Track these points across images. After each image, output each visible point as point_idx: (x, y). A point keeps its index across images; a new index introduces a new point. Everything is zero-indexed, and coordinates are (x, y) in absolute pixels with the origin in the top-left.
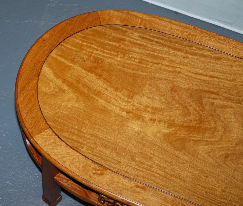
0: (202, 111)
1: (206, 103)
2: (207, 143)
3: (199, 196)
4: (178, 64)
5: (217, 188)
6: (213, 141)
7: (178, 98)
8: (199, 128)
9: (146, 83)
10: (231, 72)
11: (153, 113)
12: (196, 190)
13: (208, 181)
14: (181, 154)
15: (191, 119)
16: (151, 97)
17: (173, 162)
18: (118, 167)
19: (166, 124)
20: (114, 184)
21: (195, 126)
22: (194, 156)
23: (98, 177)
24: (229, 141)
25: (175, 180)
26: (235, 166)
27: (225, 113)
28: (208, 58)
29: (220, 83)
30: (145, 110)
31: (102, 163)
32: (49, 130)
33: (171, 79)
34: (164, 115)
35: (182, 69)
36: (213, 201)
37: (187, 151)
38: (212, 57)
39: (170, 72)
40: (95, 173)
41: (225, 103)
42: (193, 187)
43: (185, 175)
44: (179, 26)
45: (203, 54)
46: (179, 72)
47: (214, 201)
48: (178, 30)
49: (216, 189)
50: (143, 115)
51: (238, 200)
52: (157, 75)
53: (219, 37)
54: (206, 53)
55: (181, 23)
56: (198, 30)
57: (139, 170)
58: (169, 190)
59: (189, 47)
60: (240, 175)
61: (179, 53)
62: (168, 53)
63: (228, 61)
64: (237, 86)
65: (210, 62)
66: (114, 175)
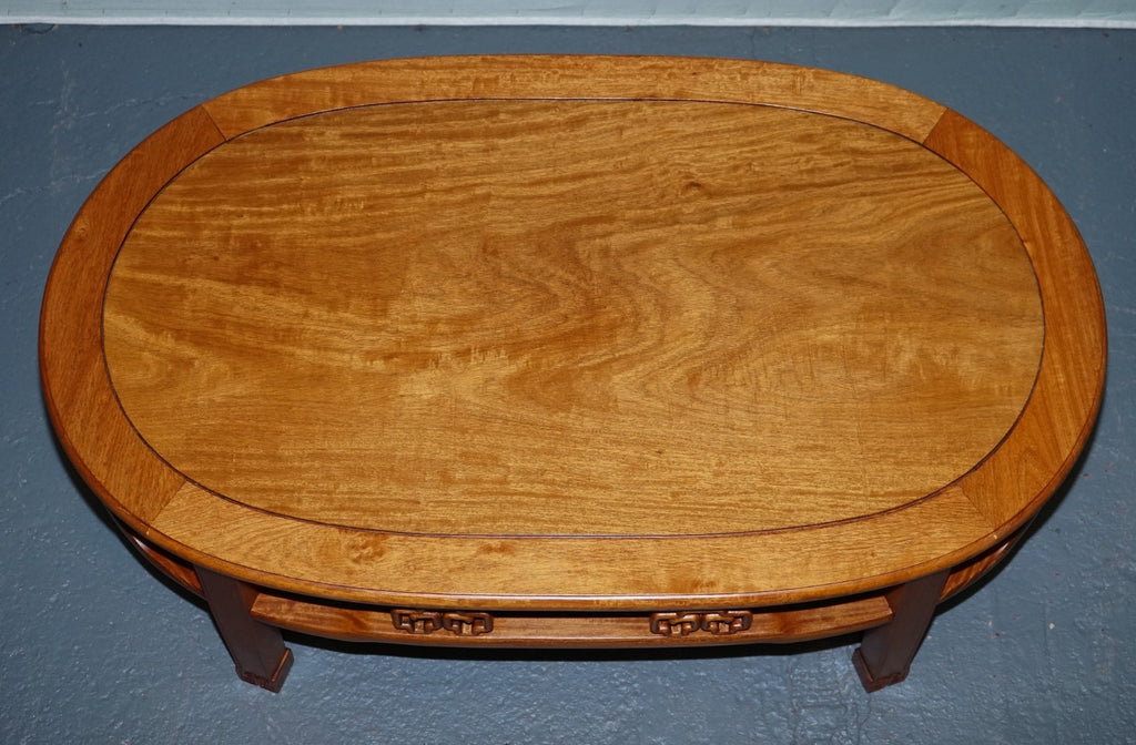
0: (586, 280)
1: (589, 256)
2: (630, 362)
3: (659, 511)
4: (475, 174)
5: (699, 471)
6: (644, 352)
7: (508, 270)
8: (593, 328)
9: (407, 259)
10: (625, 146)
11: (457, 334)
12: (646, 497)
13: (669, 462)
14: (571, 416)
15: (562, 311)
16: (435, 291)
17: (559, 446)
18: (415, 516)
19: (503, 351)
20: (421, 568)
21: (582, 329)
22: (606, 410)
23: (371, 565)
24: (685, 334)
25: (581, 492)
26: (722, 396)
27: (647, 263)
28: (551, 130)
29: (606, 186)
30: (431, 334)
31: (369, 523)
32: (188, 488)
33: (472, 223)
34: (487, 329)
35: (490, 184)
36: (699, 513)
37: (585, 402)
38: (559, 124)
39: (462, 203)
40: (360, 557)
41: (638, 236)
42: (635, 494)
43: (600, 470)
44: (441, 68)
45: (534, 123)
46: (487, 197)
47: (702, 510)
48: (441, 81)
49: (695, 476)
50: (433, 349)
51: (763, 484)
52: (430, 226)
53: (560, 61)
54: (541, 118)
55: (443, 58)
56: (496, 62)
57: (474, 503)
58: (575, 526)
59: (486, 117)
60: (744, 415)
61: (469, 144)
62: (438, 153)
63: (605, 119)
64: (653, 180)
65: (559, 138)
66: (412, 543)
